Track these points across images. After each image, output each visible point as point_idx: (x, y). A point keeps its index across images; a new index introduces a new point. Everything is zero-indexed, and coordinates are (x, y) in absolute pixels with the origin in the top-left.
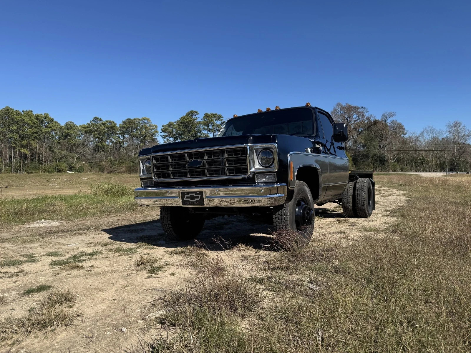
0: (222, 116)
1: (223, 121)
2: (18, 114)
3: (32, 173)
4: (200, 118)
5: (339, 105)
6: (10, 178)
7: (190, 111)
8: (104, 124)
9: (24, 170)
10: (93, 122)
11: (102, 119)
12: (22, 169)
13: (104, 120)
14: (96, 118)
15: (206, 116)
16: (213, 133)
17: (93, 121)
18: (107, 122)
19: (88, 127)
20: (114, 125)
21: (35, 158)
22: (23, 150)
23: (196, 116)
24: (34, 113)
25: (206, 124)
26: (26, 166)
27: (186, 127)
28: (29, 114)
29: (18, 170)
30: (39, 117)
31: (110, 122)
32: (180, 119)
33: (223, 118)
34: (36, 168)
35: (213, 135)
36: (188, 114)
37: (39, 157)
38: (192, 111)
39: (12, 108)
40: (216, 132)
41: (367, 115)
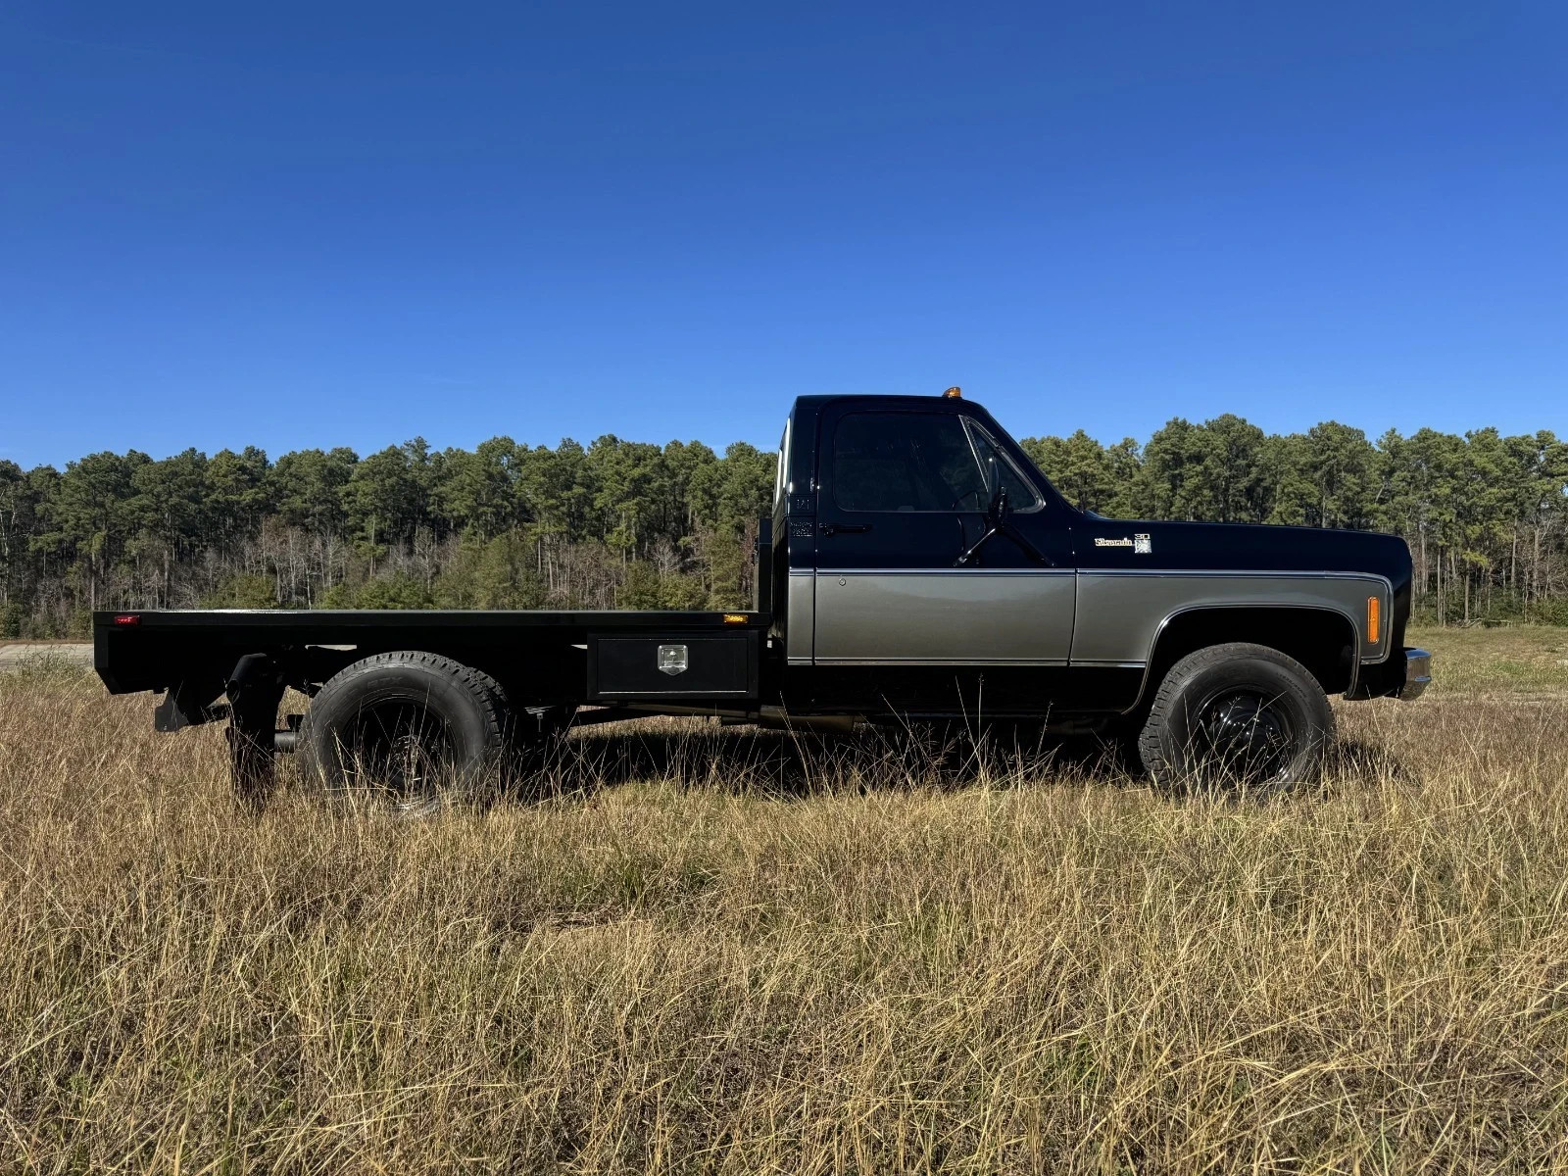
2: (1455, 445)
3: (1499, 624)
6: (1436, 639)
9: (1472, 617)
12: (1467, 614)
21: (1508, 578)
22: (1471, 556)
24: (1502, 436)
26: (1477, 606)
28: (1485, 441)
29: (1454, 616)
30: (1520, 448)
34: (1510, 610)
37: (1520, 574)
39: (1439, 431)
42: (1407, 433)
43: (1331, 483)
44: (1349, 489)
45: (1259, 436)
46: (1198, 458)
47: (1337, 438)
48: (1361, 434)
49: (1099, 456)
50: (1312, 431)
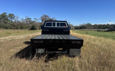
4: (8, 15)
5: (44, 15)
32: (1, 15)
38: (5, 13)
40: (13, 19)
41: (49, 18)
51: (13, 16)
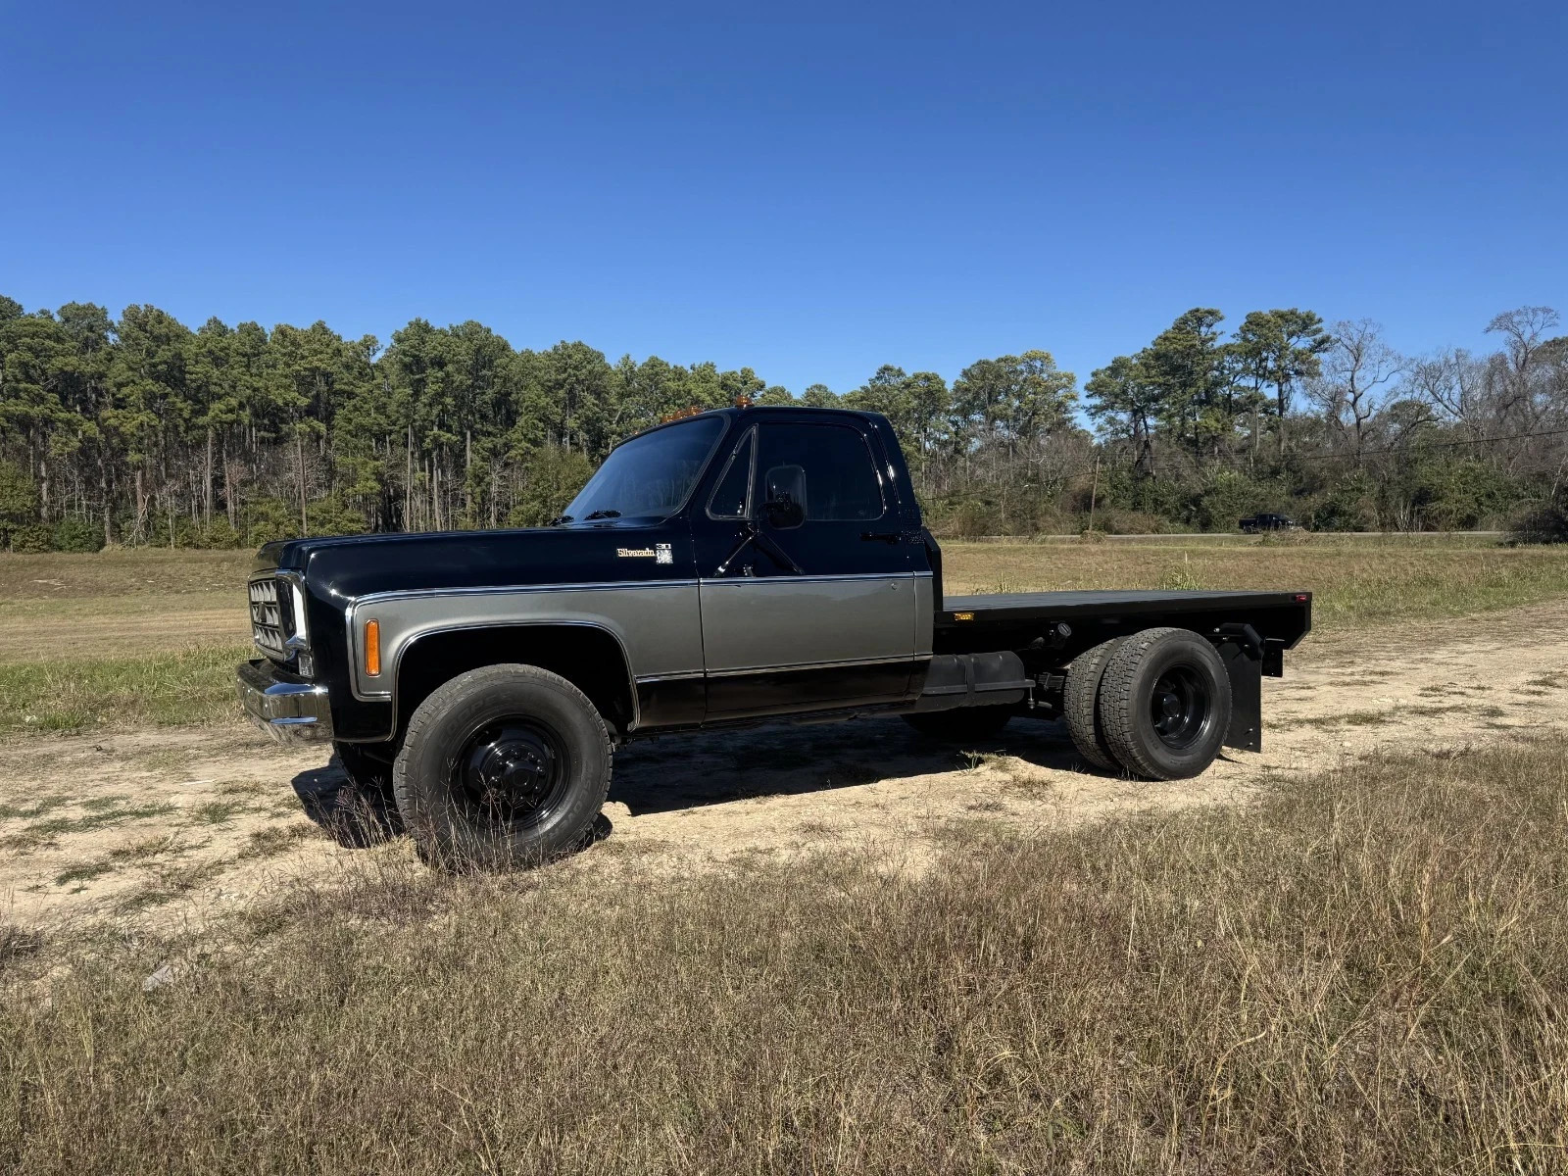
0: (1317, 318)
1: (1319, 337)
2: (679, 374)
4: (1226, 333)
7: (1190, 312)
8: (908, 386)
10: (879, 383)
11: (903, 370)
13: (909, 374)
14: (887, 369)
15: (1254, 322)
16: (1280, 385)
17: (877, 378)
18: (916, 377)
19: (863, 399)
20: (936, 387)
23: (1214, 329)
25: (1254, 352)
27: (1175, 370)
28: (705, 375)
30: (729, 382)
31: (927, 378)
32: (1155, 345)
33: (1319, 326)
35: (1280, 392)
36: (1181, 325)
38: (1197, 310)
39: (665, 360)
40: (1293, 381)
42: (640, 360)
43: (573, 402)
44: (589, 409)
45: (504, 347)
46: (440, 363)
47: (578, 356)
48: (600, 356)
49: (338, 352)
50: (555, 349)
51: (1301, 343)
